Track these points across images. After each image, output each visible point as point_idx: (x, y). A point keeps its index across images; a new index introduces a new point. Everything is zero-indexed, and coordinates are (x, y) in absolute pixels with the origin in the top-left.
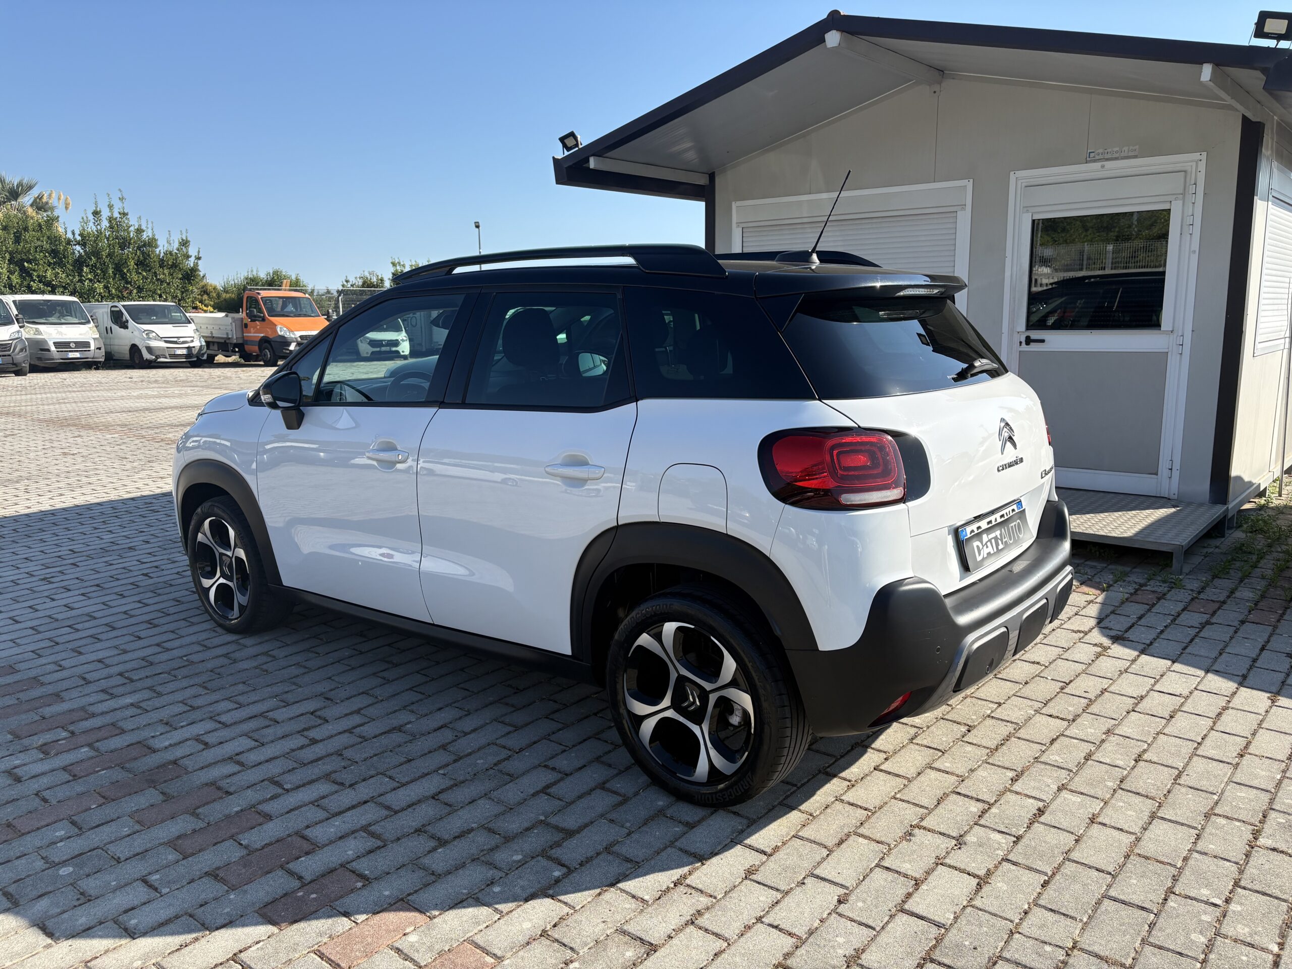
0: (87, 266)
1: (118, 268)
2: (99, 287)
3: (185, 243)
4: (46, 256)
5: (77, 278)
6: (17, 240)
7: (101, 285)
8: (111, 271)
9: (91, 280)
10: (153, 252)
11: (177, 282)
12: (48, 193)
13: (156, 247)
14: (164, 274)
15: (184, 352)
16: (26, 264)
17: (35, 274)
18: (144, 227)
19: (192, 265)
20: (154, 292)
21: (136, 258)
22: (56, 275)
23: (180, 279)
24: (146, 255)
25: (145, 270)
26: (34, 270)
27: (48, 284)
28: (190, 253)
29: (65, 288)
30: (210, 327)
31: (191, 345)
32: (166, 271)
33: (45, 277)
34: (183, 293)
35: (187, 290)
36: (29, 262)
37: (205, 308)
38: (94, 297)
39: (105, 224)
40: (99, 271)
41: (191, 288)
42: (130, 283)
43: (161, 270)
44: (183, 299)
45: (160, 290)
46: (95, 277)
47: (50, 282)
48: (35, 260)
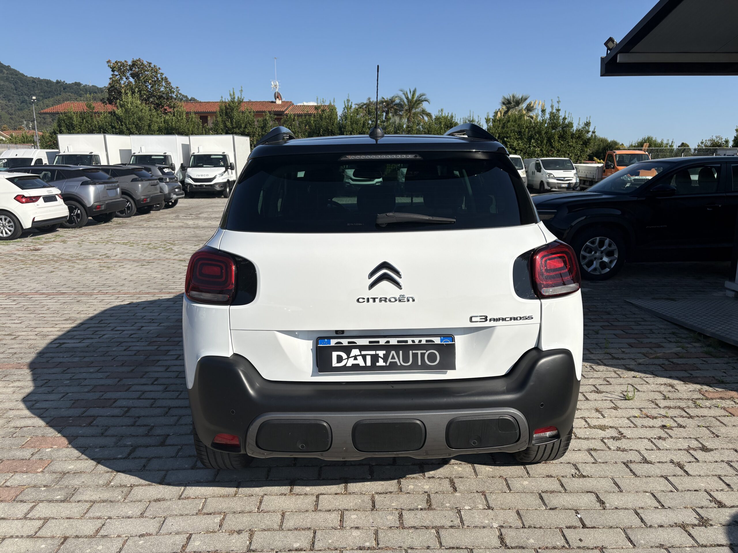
0: (533, 139)
1: (549, 140)
2: (538, 150)
3: (588, 124)
4: (515, 135)
5: (528, 145)
6: (503, 128)
7: (539, 149)
8: (545, 142)
9: (534, 146)
10: (569, 130)
11: (579, 146)
12: (534, 101)
13: (572, 127)
14: (572, 142)
15: (566, 185)
16: (505, 139)
17: (509, 144)
18: (567, 117)
19: (590, 136)
20: (566, 153)
21: (559, 134)
22: (518, 144)
23: (582, 145)
24: (565, 132)
25: (563, 141)
26: (509, 142)
27: (514, 149)
28: (590, 130)
29: (521, 151)
30: (586, 172)
31: (571, 182)
32: (574, 141)
33: (513, 145)
34: (581, 152)
35: (584, 151)
36: (507, 138)
37: (599, 161)
38: (534, 156)
39: (547, 116)
40: (539, 142)
41: (586, 150)
42: (553, 147)
43: (571, 140)
44: (581, 156)
45: (569, 151)
46: (537, 145)
47: (515, 148)
48: (510, 137)
